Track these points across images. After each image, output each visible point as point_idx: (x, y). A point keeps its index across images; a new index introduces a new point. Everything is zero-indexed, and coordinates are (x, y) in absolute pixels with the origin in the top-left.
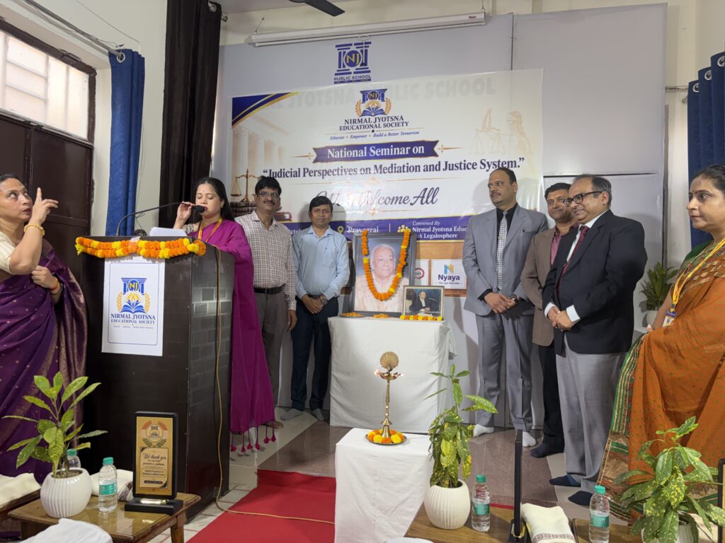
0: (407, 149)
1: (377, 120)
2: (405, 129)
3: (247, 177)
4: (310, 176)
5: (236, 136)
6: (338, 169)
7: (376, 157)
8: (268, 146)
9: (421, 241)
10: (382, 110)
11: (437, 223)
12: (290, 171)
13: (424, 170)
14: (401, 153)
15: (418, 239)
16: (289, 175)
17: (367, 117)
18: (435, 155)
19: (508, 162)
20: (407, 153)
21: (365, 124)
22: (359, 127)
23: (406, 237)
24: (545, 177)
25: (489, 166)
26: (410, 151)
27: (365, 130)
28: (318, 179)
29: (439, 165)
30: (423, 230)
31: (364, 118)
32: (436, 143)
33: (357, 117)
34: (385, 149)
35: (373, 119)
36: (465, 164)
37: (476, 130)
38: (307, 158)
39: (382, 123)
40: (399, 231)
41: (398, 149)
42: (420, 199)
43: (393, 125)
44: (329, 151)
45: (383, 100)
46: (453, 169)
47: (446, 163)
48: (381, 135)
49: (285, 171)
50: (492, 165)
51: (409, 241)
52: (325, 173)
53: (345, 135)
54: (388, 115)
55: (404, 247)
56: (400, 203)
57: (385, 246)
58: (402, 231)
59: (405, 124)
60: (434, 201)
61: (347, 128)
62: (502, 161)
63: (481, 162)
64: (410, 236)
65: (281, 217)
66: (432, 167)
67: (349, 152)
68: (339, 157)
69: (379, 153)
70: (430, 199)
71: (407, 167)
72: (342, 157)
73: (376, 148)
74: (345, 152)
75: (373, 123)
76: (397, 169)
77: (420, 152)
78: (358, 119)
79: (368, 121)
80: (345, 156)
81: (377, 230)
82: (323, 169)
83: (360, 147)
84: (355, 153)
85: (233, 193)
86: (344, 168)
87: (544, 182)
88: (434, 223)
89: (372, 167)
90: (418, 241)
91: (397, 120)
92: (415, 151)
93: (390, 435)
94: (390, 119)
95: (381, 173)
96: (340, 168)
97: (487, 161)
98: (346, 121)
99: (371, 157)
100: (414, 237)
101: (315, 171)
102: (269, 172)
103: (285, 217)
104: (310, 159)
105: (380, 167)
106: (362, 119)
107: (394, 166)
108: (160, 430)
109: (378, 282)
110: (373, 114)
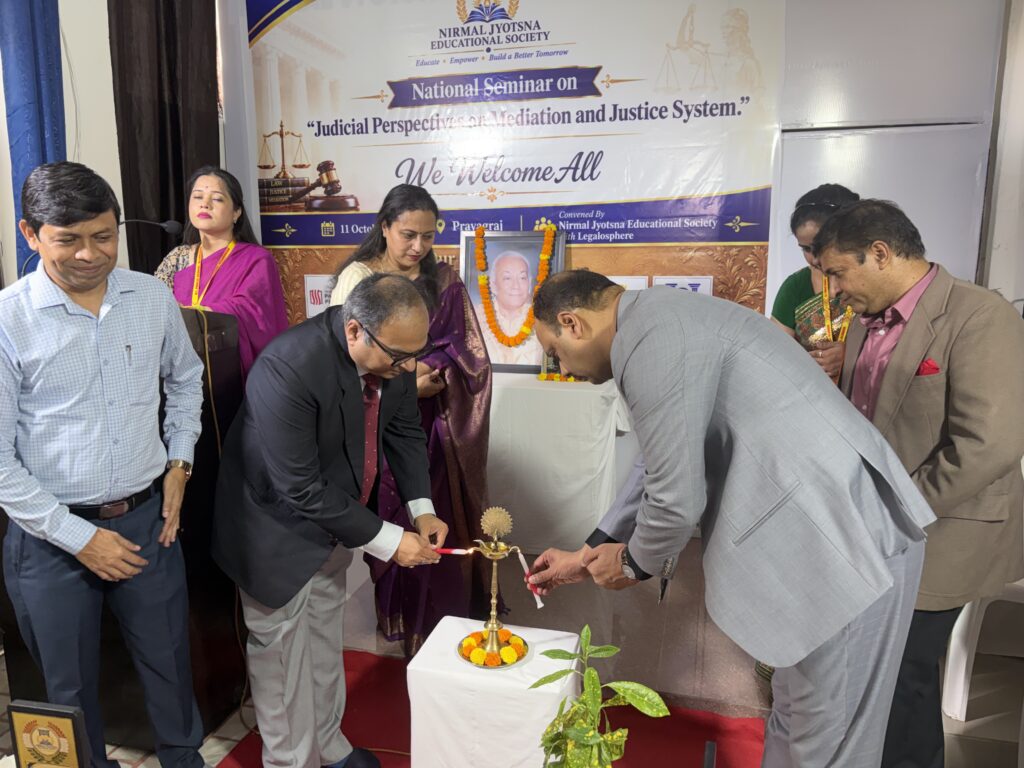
0: (548, 81)
1: (496, 29)
2: (543, 45)
3: (282, 136)
4: (386, 131)
5: (258, 61)
6: (432, 119)
7: (497, 97)
8: (313, 80)
9: (573, 245)
10: (503, 10)
11: (600, 214)
12: (351, 123)
13: (577, 121)
14: (538, 90)
15: (568, 242)
16: (349, 130)
17: (477, 24)
18: (596, 92)
19: (722, 105)
20: (548, 89)
21: (475, 36)
22: (465, 43)
23: (549, 238)
24: (784, 131)
25: (689, 113)
26: (553, 86)
27: (475, 48)
28: (398, 136)
29: (603, 111)
30: (577, 226)
31: (472, 25)
32: (596, 71)
33: (460, 24)
34: (510, 83)
35: (487, 27)
36: (647, 109)
37: (667, 45)
38: (379, 100)
39: (503, 35)
40: (536, 228)
41: (532, 82)
42: (571, 172)
43: (523, 38)
44: (415, 86)
46: (626, 119)
47: (615, 106)
48: (502, 57)
49: (344, 124)
50: (694, 112)
51: (554, 246)
52: (408, 127)
53: (440, 58)
54: (516, 19)
55: (544, 257)
56: (537, 179)
57: (516, 254)
58: (543, 226)
59: (543, 36)
60: (594, 176)
61: (444, 44)
62: (710, 103)
63: (675, 106)
64: (555, 236)
65: (341, 204)
66: (590, 114)
67: (449, 89)
68: (431, 97)
69: (499, 90)
70: (587, 172)
71: (549, 114)
72: (436, 97)
73: (495, 81)
74: (442, 88)
75: (487, 35)
76: (530, 119)
77: (569, 88)
78: (463, 29)
79: (479, 31)
80: (442, 96)
81: (499, 226)
82: (407, 119)
83: (467, 79)
84: (459, 89)
85: (262, 164)
86: (441, 117)
87: (783, 140)
88: (595, 214)
89: (488, 115)
90: (568, 246)
91: (530, 28)
92: (562, 85)
93: (500, 646)
94: (517, 27)
95: (503, 125)
96: (435, 118)
97: (684, 103)
98: (441, 31)
99: (487, 97)
100: (562, 239)
101: (392, 123)
102: (316, 125)
103: (347, 203)
104: (383, 101)
105: (503, 114)
106: (468, 28)
107: (525, 113)
108: (53, 737)
109: (505, 316)
110: (487, 19)
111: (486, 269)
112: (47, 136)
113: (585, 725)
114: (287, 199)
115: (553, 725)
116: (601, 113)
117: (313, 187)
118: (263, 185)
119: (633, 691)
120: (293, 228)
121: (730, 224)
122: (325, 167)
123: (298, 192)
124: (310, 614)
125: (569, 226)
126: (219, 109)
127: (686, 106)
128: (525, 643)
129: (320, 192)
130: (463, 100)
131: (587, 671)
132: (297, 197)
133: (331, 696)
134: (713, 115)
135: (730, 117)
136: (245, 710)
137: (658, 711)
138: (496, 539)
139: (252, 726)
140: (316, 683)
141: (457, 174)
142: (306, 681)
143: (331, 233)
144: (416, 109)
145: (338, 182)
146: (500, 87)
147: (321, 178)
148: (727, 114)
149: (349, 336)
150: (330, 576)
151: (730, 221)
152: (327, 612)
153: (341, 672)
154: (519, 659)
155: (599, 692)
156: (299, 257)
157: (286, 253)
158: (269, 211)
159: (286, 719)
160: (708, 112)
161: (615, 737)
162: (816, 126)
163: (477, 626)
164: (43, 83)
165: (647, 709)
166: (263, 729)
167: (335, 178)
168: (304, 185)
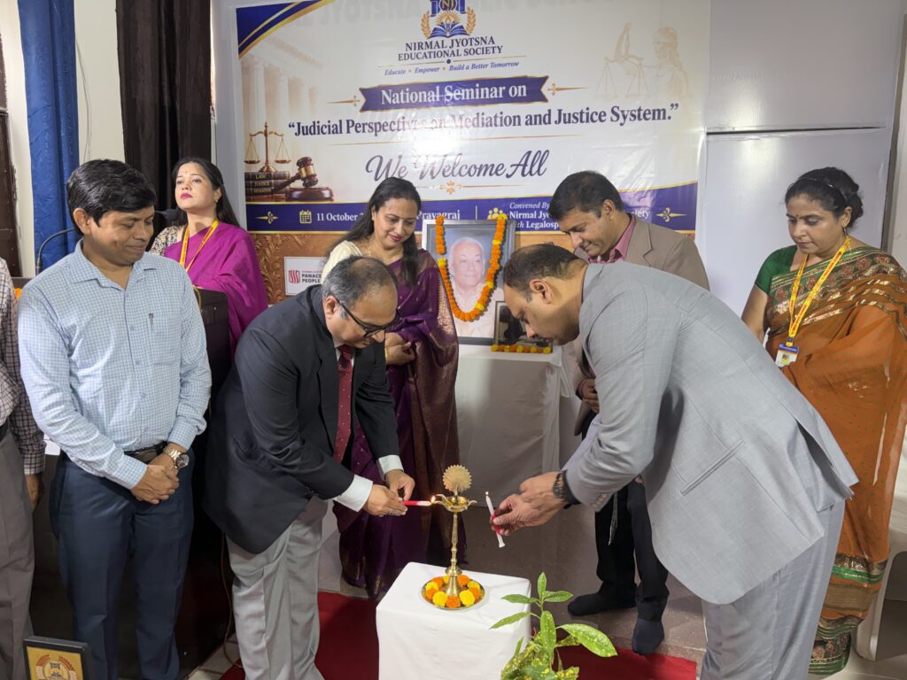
0: (501, 89)
1: (455, 43)
2: (496, 57)
3: (266, 135)
4: (357, 131)
5: (246, 70)
6: (399, 121)
7: (455, 103)
8: (294, 87)
9: (522, 233)
10: (462, 27)
12: (327, 124)
13: (527, 124)
14: (492, 97)
15: (518, 229)
16: (325, 130)
17: (439, 39)
18: (543, 99)
19: (654, 111)
20: (501, 96)
21: (437, 50)
22: (428, 55)
23: (500, 226)
24: (708, 134)
25: (625, 117)
26: (505, 93)
27: (437, 59)
28: (368, 136)
29: (549, 115)
30: (525, 215)
31: (434, 40)
32: (544, 80)
33: (424, 39)
34: (467, 90)
35: (448, 42)
36: (588, 114)
37: (606, 58)
38: (352, 104)
39: (461, 49)
40: (489, 217)
41: (487, 89)
42: (520, 168)
43: (479, 51)
44: (384, 93)
45: (463, 11)
46: (569, 122)
47: (560, 111)
48: (461, 68)
49: (321, 125)
50: (629, 116)
51: (505, 233)
52: (377, 128)
53: (406, 68)
54: (472, 36)
55: (497, 242)
56: (491, 174)
57: (470, 240)
58: (495, 216)
59: (497, 50)
60: (541, 172)
61: (410, 56)
62: (644, 108)
63: (613, 111)
64: (506, 225)
65: (317, 194)
66: (538, 118)
67: (414, 95)
68: (398, 102)
69: (458, 96)
70: (535, 169)
71: (501, 118)
72: (402, 102)
73: (454, 88)
74: (408, 94)
75: (448, 48)
76: (485, 121)
77: (520, 95)
78: (426, 43)
79: (440, 45)
80: (408, 101)
81: (457, 215)
82: (376, 121)
83: (430, 87)
84: (423, 95)
85: (248, 160)
86: (406, 120)
87: (708, 142)
88: (541, 205)
89: (448, 118)
90: (517, 233)
91: (485, 43)
92: (513, 93)
93: (460, 589)
94: (474, 41)
95: (461, 127)
96: (401, 120)
97: (621, 109)
98: (407, 45)
99: (447, 102)
100: (512, 227)
101: (364, 124)
102: (296, 126)
103: (322, 194)
104: (355, 105)
105: (461, 118)
106: (431, 43)
107: (480, 116)
108: (63, 670)
109: (461, 294)
110: (448, 34)
111: (445, 253)
112: (63, 134)
113: (541, 664)
114: (270, 190)
115: (511, 662)
116: (547, 117)
117: (293, 180)
118: (249, 178)
119: (584, 632)
120: (274, 215)
121: (661, 215)
122: (304, 163)
123: (280, 184)
124: (289, 559)
125: (519, 215)
126: (211, 112)
127: (623, 111)
128: (482, 588)
129: (299, 184)
130: (426, 105)
131: (543, 614)
132: (278, 188)
133: (306, 632)
134: (646, 119)
135: (661, 121)
136: (228, 646)
137: (607, 651)
138: (456, 494)
139: (234, 660)
140: (293, 622)
141: (420, 169)
142: (285, 620)
143: (309, 220)
144: (384, 113)
145: (314, 175)
146: (459, 94)
147: (301, 172)
148: (659, 118)
149: (327, 310)
150: (307, 524)
151: (662, 212)
152: (304, 557)
153: (315, 611)
154: (476, 601)
155: (554, 633)
156: (280, 242)
157: (268, 238)
158: (254, 200)
159: (266, 655)
160: (642, 117)
161: (567, 674)
162: (737, 130)
163: (439, 571)
164: (60, 88)
165: (597, 649)
166: (246, 662)
167: (312, 172)
168: (284, 177)
